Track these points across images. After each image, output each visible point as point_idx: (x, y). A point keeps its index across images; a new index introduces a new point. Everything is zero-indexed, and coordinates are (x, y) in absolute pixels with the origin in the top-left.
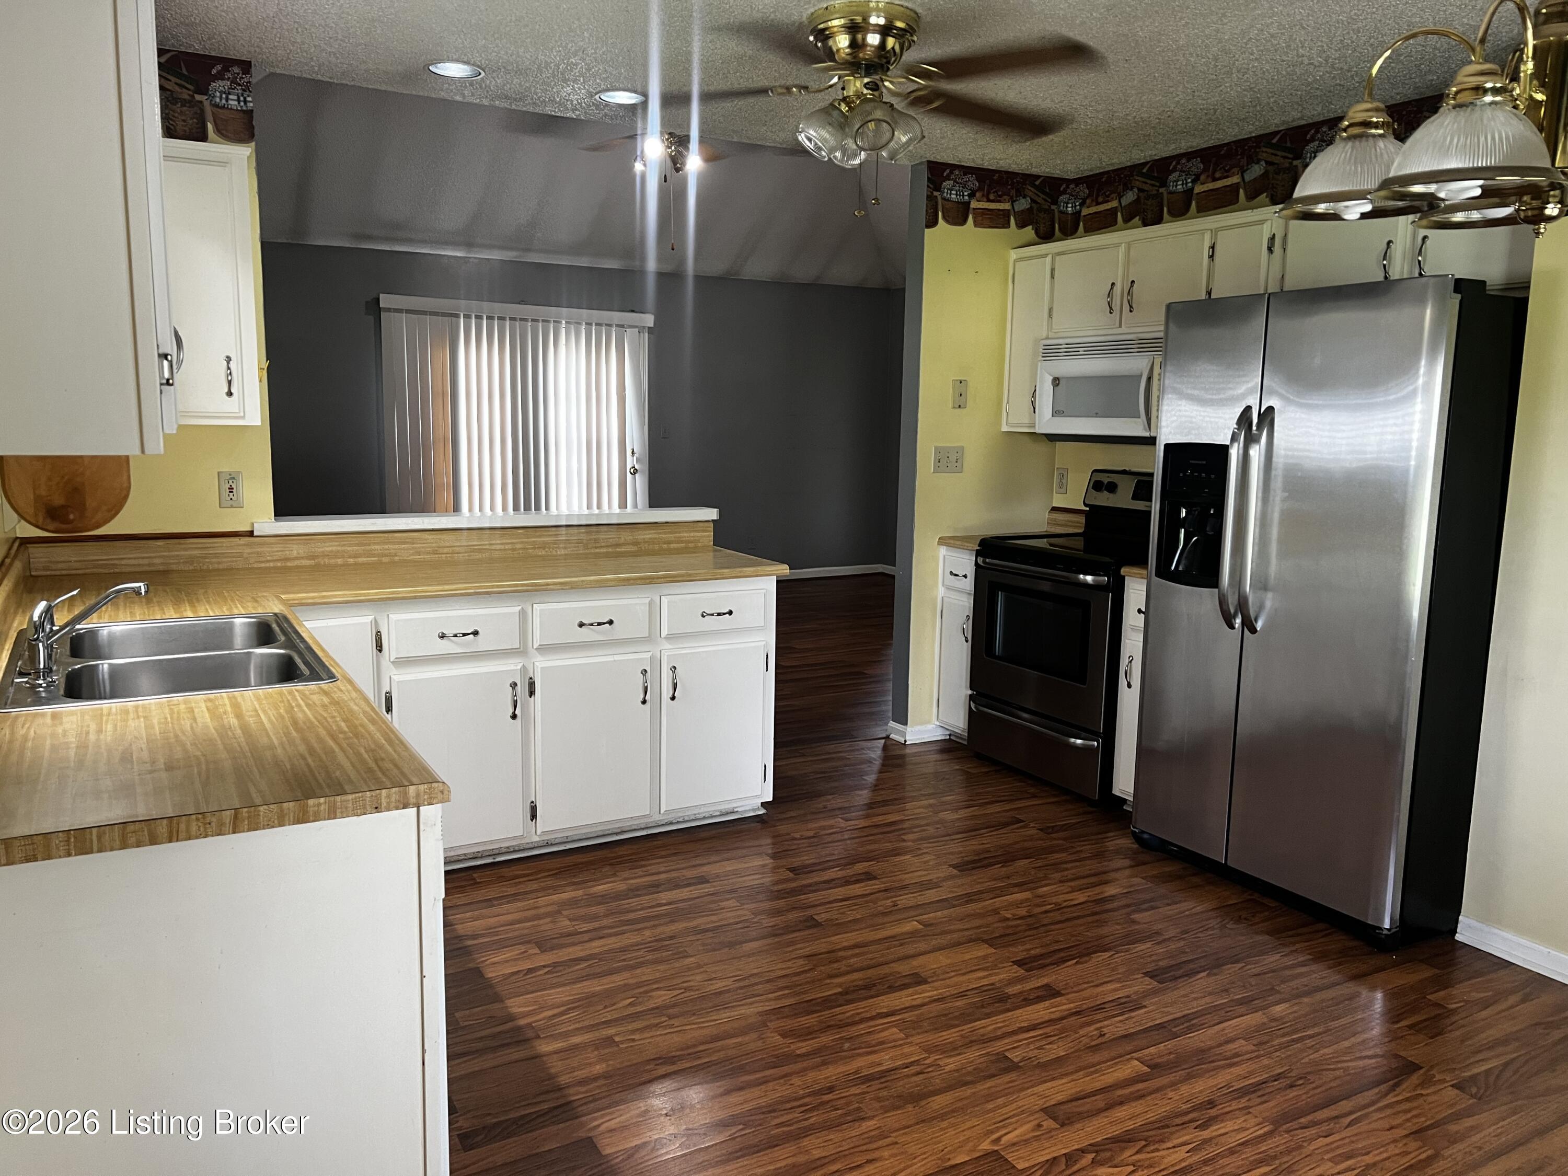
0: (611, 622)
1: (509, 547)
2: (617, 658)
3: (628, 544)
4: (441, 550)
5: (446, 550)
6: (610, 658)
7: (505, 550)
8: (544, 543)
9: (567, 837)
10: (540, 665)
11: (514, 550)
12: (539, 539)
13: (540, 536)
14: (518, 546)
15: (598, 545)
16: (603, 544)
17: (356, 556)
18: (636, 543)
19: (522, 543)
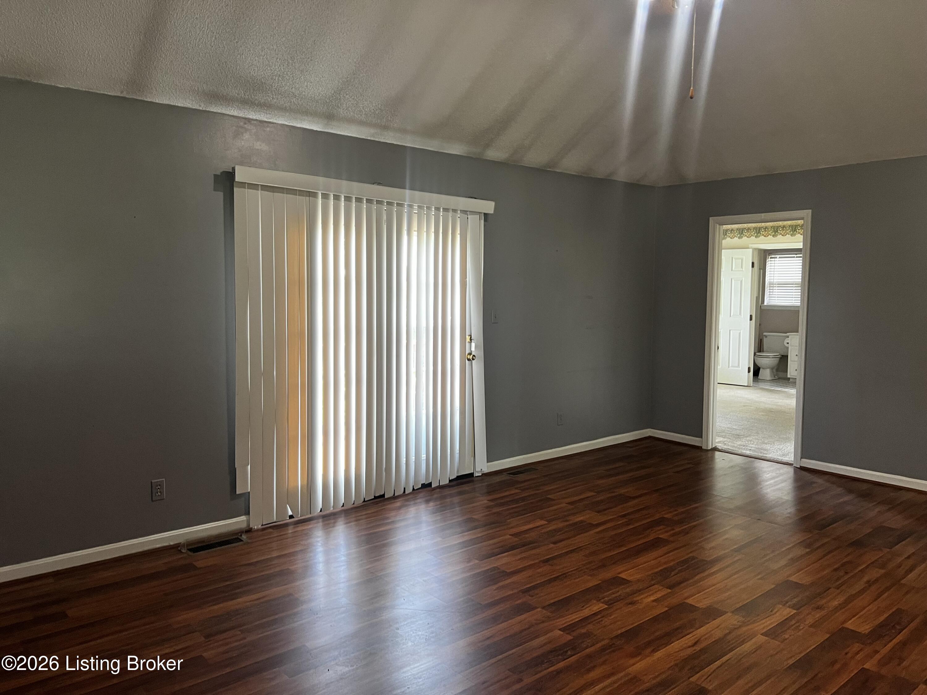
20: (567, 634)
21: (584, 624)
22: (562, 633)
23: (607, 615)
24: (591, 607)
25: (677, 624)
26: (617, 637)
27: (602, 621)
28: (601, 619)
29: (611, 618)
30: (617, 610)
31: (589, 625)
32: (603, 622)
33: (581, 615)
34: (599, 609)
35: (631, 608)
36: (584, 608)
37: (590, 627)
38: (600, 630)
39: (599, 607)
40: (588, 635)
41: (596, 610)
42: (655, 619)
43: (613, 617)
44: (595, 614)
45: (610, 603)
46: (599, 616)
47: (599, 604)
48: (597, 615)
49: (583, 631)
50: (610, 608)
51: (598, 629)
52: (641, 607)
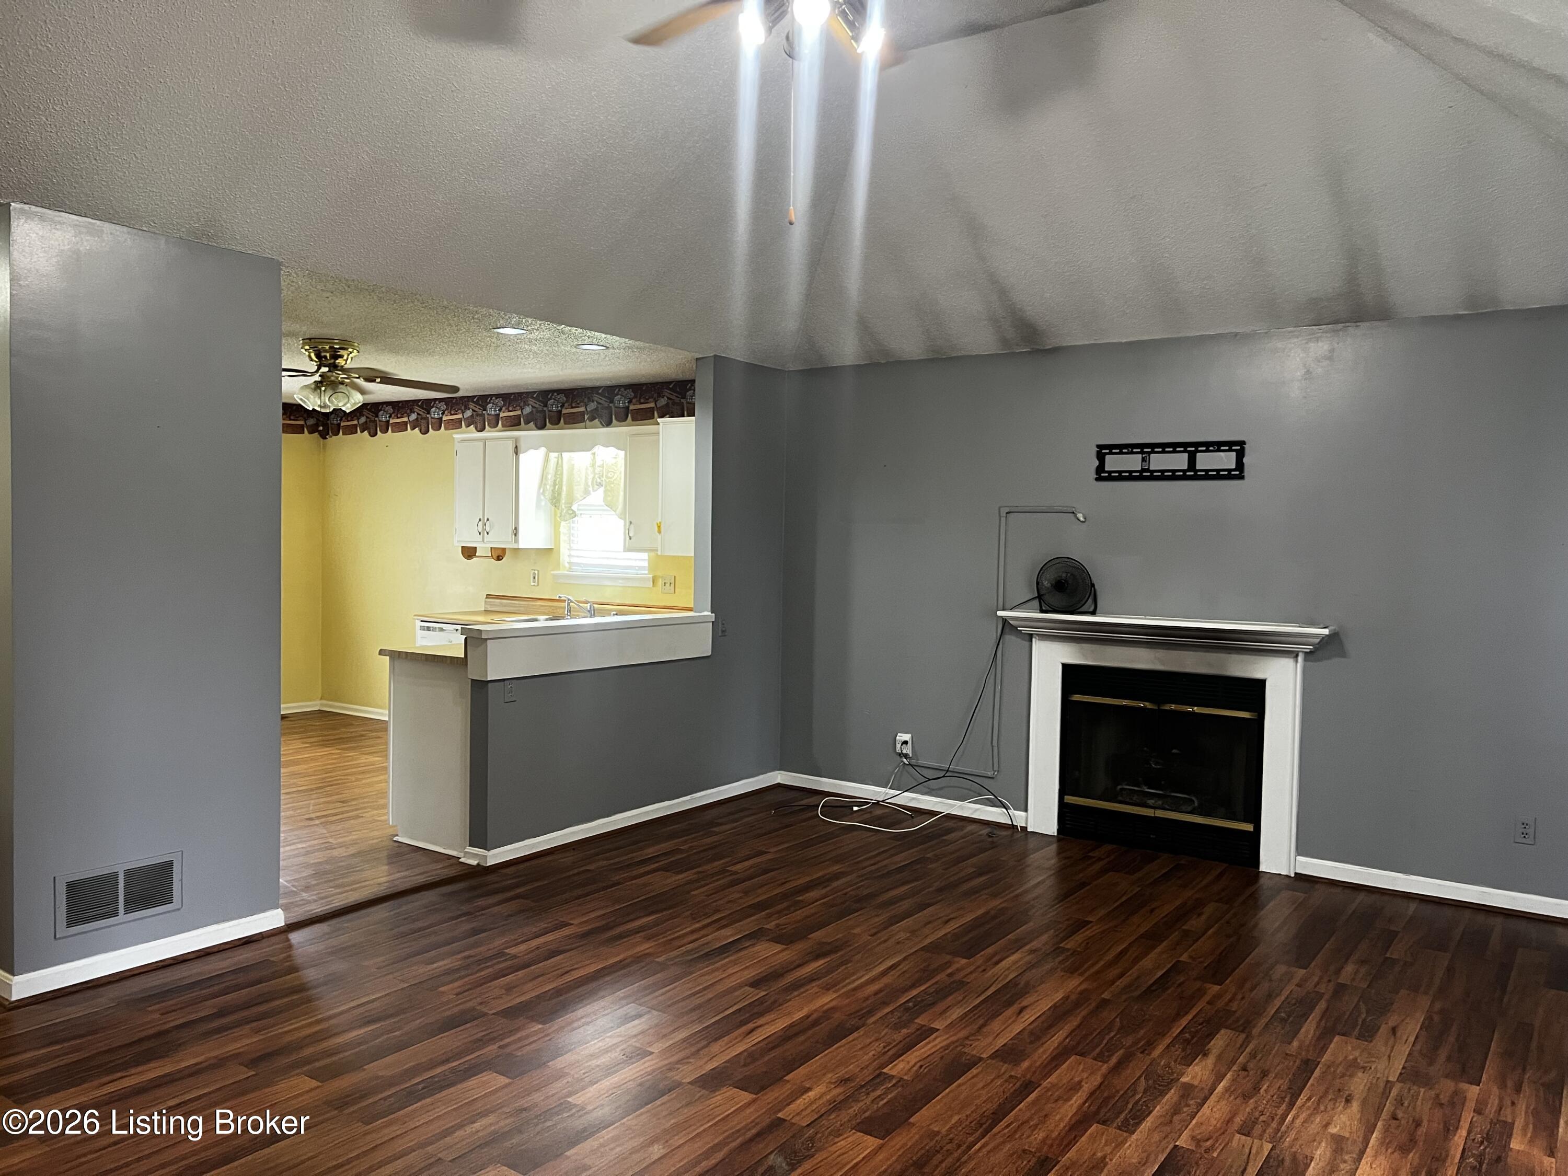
20: (924, 1026)
21: (908, 1040)
22: (932, 1026)
23: (879, 1057)
24: (908, 1067)
25: (773, 1054)
26: (858, 1029)
27: (884, 1047)
28: (886, 1050)
29: (873, 1052)
30: (867, 1066)
31: (900, 1038)
32: (882, 1045)
33: (918, 1053)
34: (896, 1065)
35: (842, 1072)
36: (919, 1064)
37: (898, 1037)
38: (883, 1034)
39: (896, 1068)
40: (897, 1027)
41: (899, 1062)
42: (805, 1058)
43: (871, 1054)
44: (898, 1055)
45: (879, 1078)
46: (890, 1053)
47: (898, 1073)
48: (894, 1055)
49: (905, 1031)
50: (879, 1068)
51: (885, 1034)
52: (830, 1075)
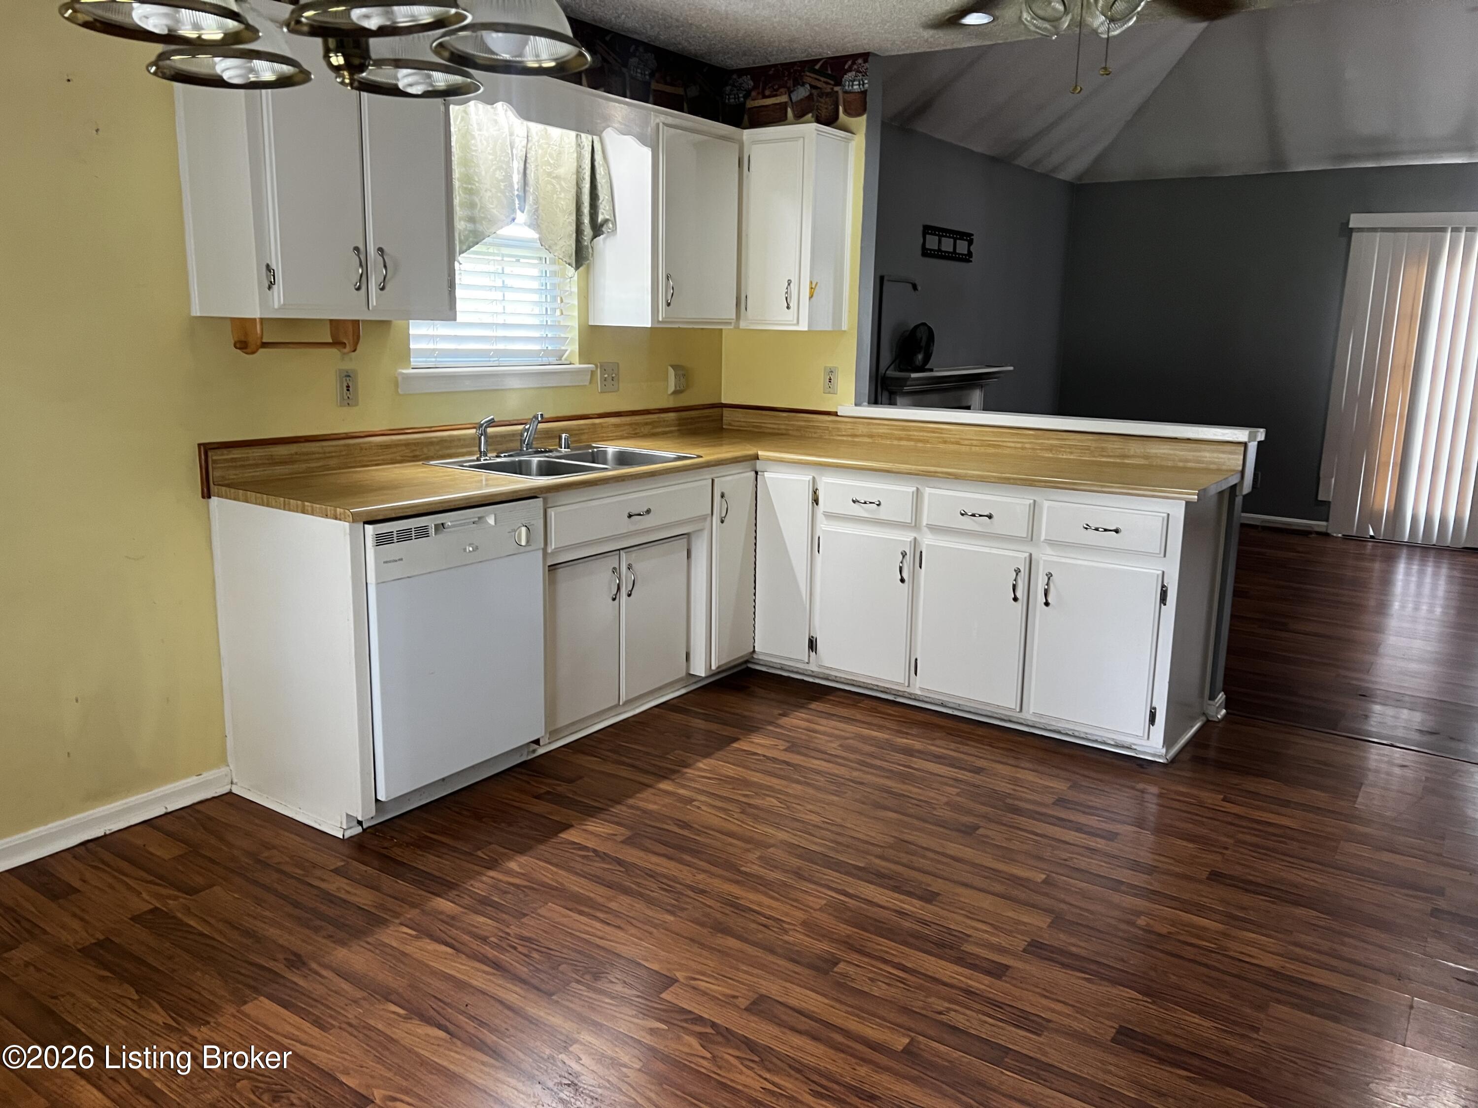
0: (990, 517)
1: (1019, 445)
2: (994, 551)
3: (1138, 457)
4: (962, 442)
5: (966, 442)
6: (987, 550)
7: (1016, 448)
8: (1051, 445)
9: (959, 705)
10: (928, 540)
11: (1023, 448)
12: (1046, 442)
13: (1048, 439)
14: (1027, 446)
15: (1105, 454)
16: (1111, 454)
17: (900, 439)
18: (1146, 457)
19: (1030, 443)
